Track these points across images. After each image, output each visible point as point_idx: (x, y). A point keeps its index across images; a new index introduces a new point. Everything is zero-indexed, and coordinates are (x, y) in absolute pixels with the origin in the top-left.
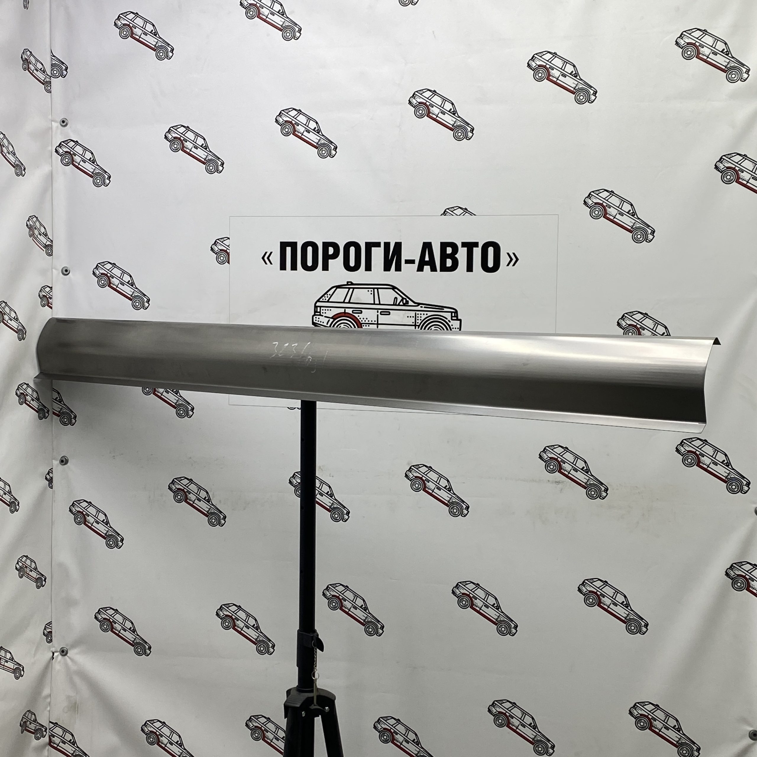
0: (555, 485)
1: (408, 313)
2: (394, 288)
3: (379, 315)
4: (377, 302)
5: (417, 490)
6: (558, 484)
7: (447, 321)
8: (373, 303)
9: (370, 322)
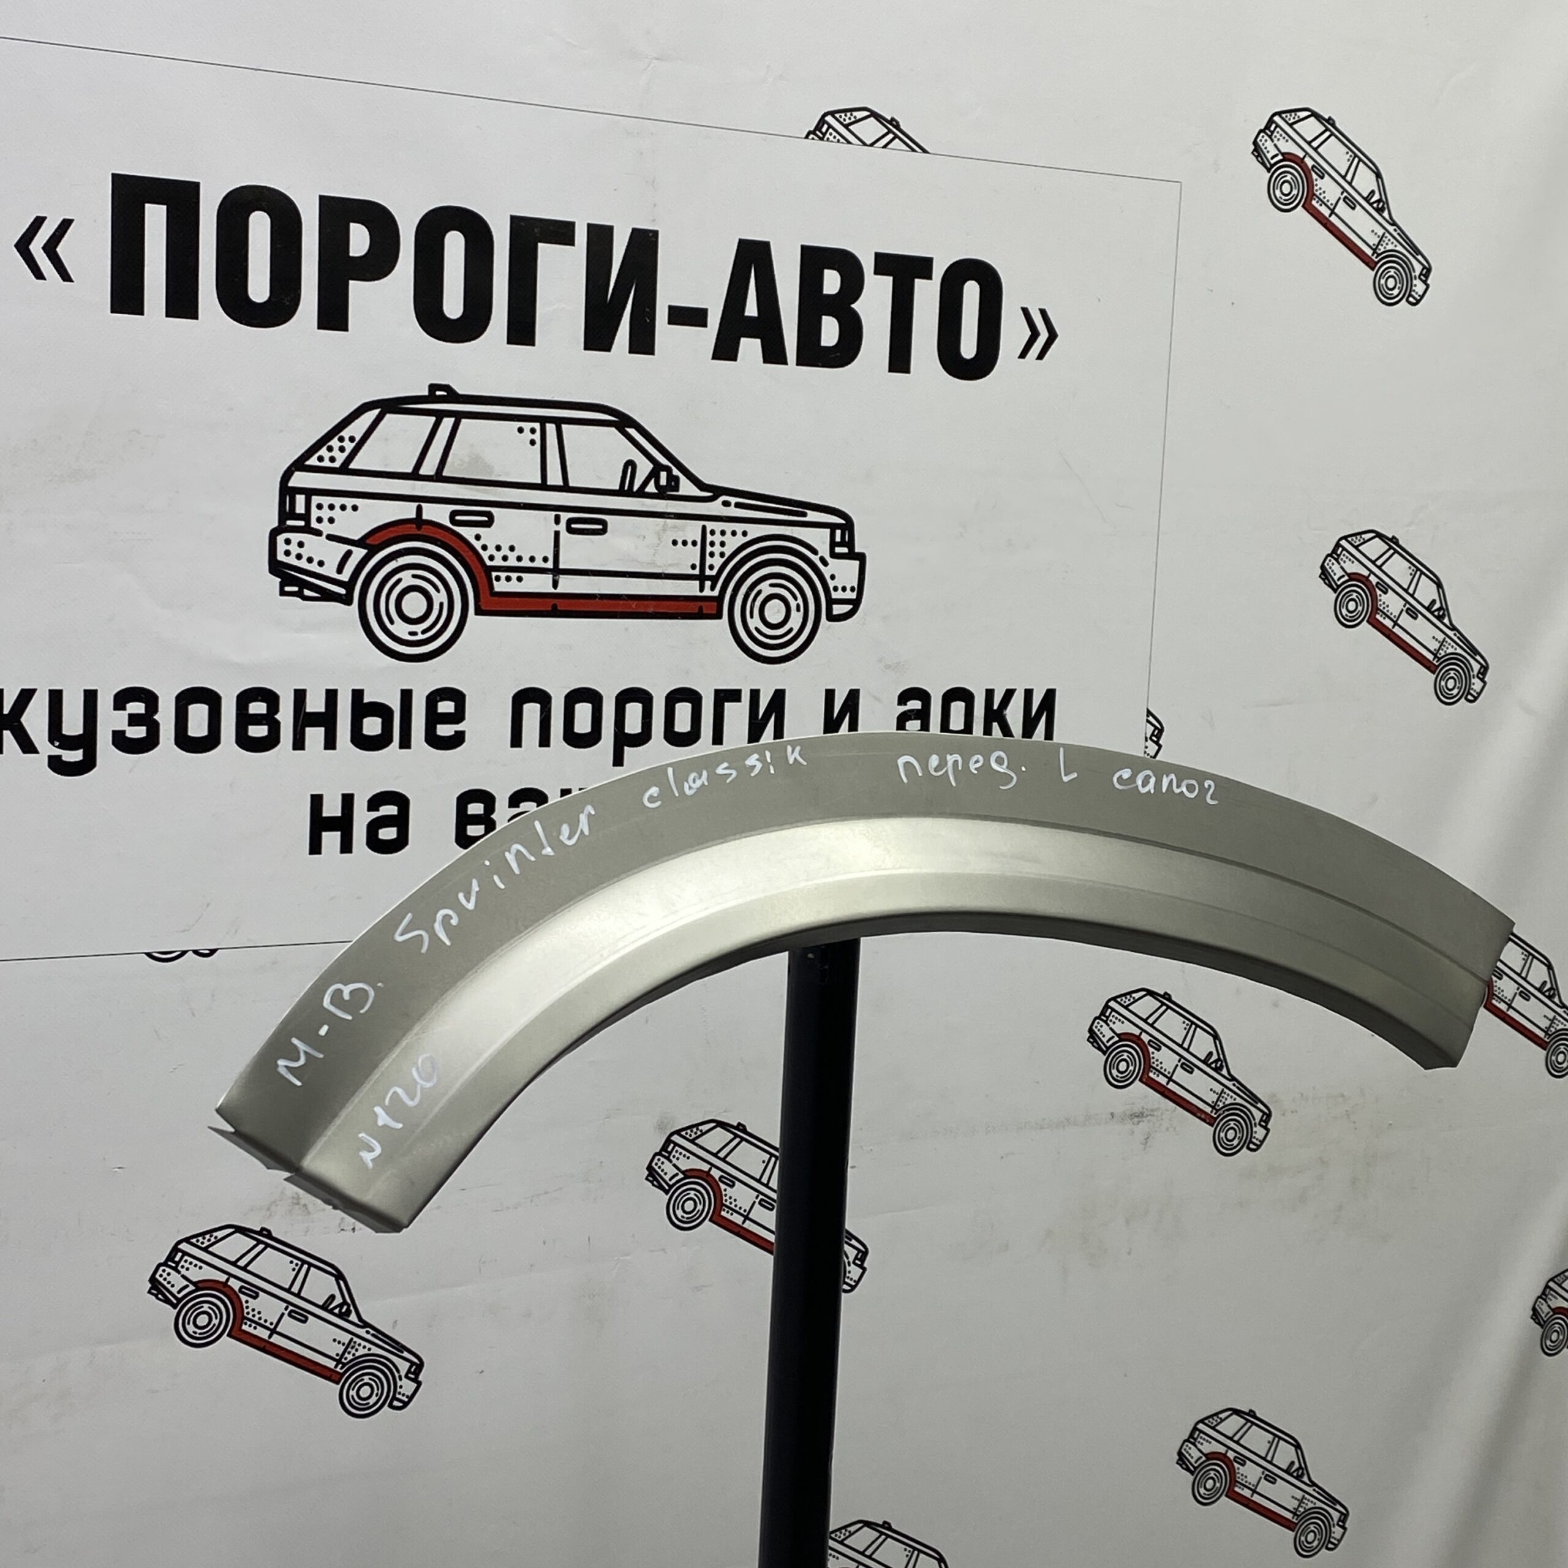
0: (1128, 1126)
1: (675, 527)
2: (623, 422)
3: (564, 535)
4: (554, 478)
5: (685, 1225)
6: (1139, 1123)
7: (815, 559)
8: (539, 481)
9: (526, 563)
